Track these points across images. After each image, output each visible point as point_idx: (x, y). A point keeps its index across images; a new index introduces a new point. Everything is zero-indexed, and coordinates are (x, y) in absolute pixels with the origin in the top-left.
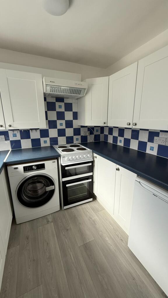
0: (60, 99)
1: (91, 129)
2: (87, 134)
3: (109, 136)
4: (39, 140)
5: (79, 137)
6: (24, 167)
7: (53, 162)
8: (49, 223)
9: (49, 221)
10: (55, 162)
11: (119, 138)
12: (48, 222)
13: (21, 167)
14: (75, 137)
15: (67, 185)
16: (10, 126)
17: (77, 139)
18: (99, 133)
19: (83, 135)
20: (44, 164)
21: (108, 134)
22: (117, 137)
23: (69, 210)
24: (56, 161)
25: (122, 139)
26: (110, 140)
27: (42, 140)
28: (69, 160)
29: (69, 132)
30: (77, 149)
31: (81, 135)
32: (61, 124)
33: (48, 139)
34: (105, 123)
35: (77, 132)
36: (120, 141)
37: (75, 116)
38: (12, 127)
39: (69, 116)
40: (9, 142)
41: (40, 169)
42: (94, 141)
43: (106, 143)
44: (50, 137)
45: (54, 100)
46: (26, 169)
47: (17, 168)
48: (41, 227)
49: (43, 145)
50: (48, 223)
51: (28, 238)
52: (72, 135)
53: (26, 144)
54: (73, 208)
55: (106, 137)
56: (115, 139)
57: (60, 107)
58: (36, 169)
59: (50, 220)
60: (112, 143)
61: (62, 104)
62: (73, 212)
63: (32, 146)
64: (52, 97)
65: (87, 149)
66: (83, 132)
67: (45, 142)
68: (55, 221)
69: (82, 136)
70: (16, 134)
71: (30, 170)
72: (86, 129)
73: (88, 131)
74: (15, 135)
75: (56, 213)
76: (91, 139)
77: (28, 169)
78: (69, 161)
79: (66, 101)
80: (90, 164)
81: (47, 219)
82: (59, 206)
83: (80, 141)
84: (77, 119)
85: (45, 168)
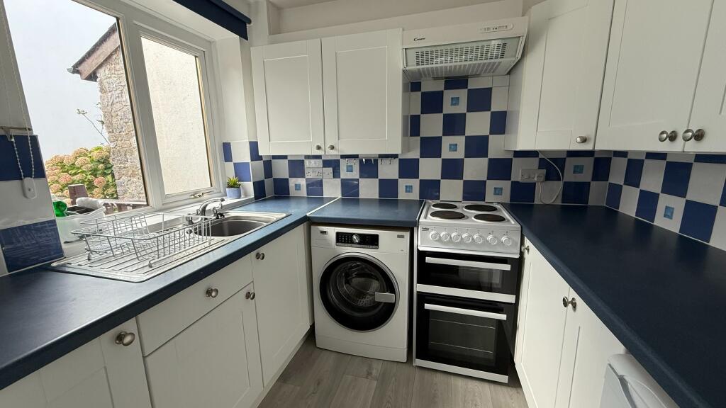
0: (457, 81)
1: (552, 164)
2: (536, 179)
3: (625, 188)
4: (394, 183)
5: (506, 185)
6: (338, 234)
7: (399, 236)
8: (369, 377)
9: (371, 373)
10: (403, 237)
11: (665, 201)
12: (369, 374)
13: (332, 231)
14: (491, 185)
15: (428, 306)
16: (332, 148)
17: (498, 191)
18: (586, 176)
19: (519, 179)
20: (377, 237)
21: (622, 183)
22: (656, 196)
23: (427, 375)
24: (407, 235)
25: (678, 204)
26: (629, 206)
27: (402, 183)
28: (440, 240)
29: (475, 169)
30: (477, 217)
31: (513, 179)
32: (453, 147)
33: (415, 183)
34: (584, 140)
35: (500, 168)
36: (669, 213)
37: (500, 123)
38: (336, 150)
39: (478, 124)
40: (339, 180)
41: (367, 246)
42: (559, 203)
43: (611, 212)
44: (421, 177)
45: (439, 86)
46: (342, 239)
47: (324, 233)
48: (350, 377)
49: (402, 195)
50: (367, 378)
51: (318, 384)
52: (484, 178)
53: (369, 189)
54: (439, 375)
55: (615, 192)
56: (648, 202)
57: (455, 102)
58: (358, 244)
59: (374, 372)
60: (633, 215)
61: (462, 94)
62: (436, 384)
63: (380, 195)
64: (435, 79)
65: (509, 221)
66: (519, 172)
67: (409, 189)
68: (383, 379)
69: (518, 182)
70: (352, 166)
71: (348, 243)
72: (535, 162)
73: (540, 168)
74: (350, 168)
75: (395, 364)
76: (548, 194)
77: (345, 240)
78: (437, 243)
79: (473, 84)
80: (507, 267)
81: (370, 367)
82: (406, 351)
83: (506, 196)
84: (504, 133)
85: (377, 245)
